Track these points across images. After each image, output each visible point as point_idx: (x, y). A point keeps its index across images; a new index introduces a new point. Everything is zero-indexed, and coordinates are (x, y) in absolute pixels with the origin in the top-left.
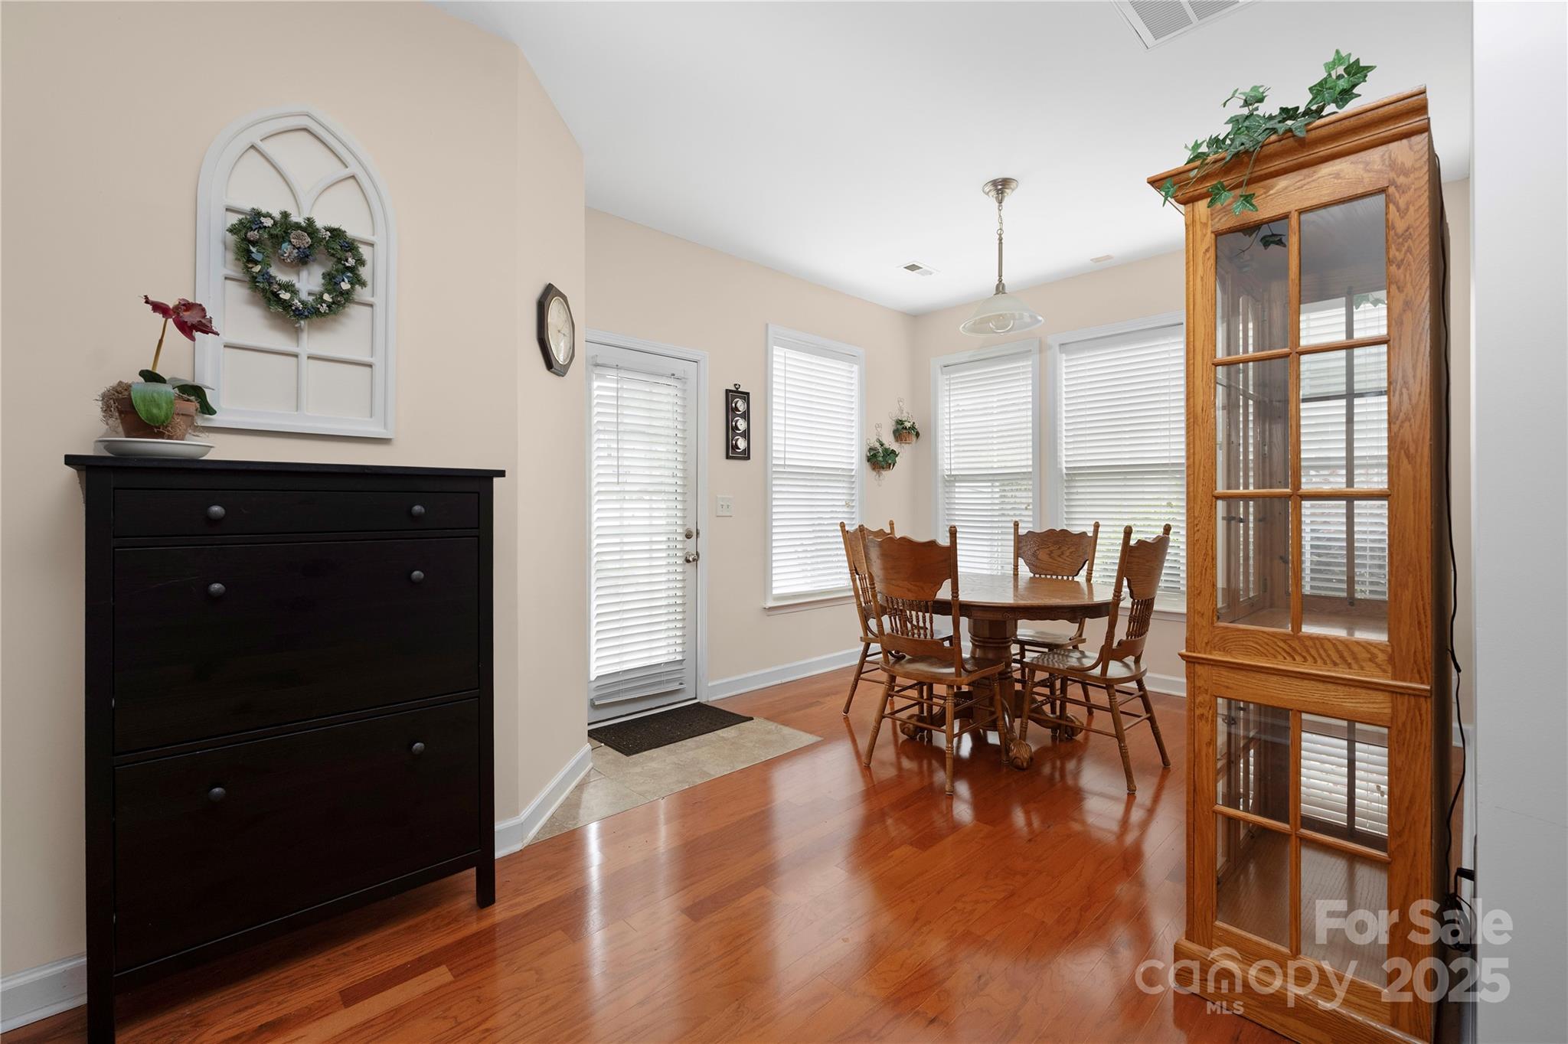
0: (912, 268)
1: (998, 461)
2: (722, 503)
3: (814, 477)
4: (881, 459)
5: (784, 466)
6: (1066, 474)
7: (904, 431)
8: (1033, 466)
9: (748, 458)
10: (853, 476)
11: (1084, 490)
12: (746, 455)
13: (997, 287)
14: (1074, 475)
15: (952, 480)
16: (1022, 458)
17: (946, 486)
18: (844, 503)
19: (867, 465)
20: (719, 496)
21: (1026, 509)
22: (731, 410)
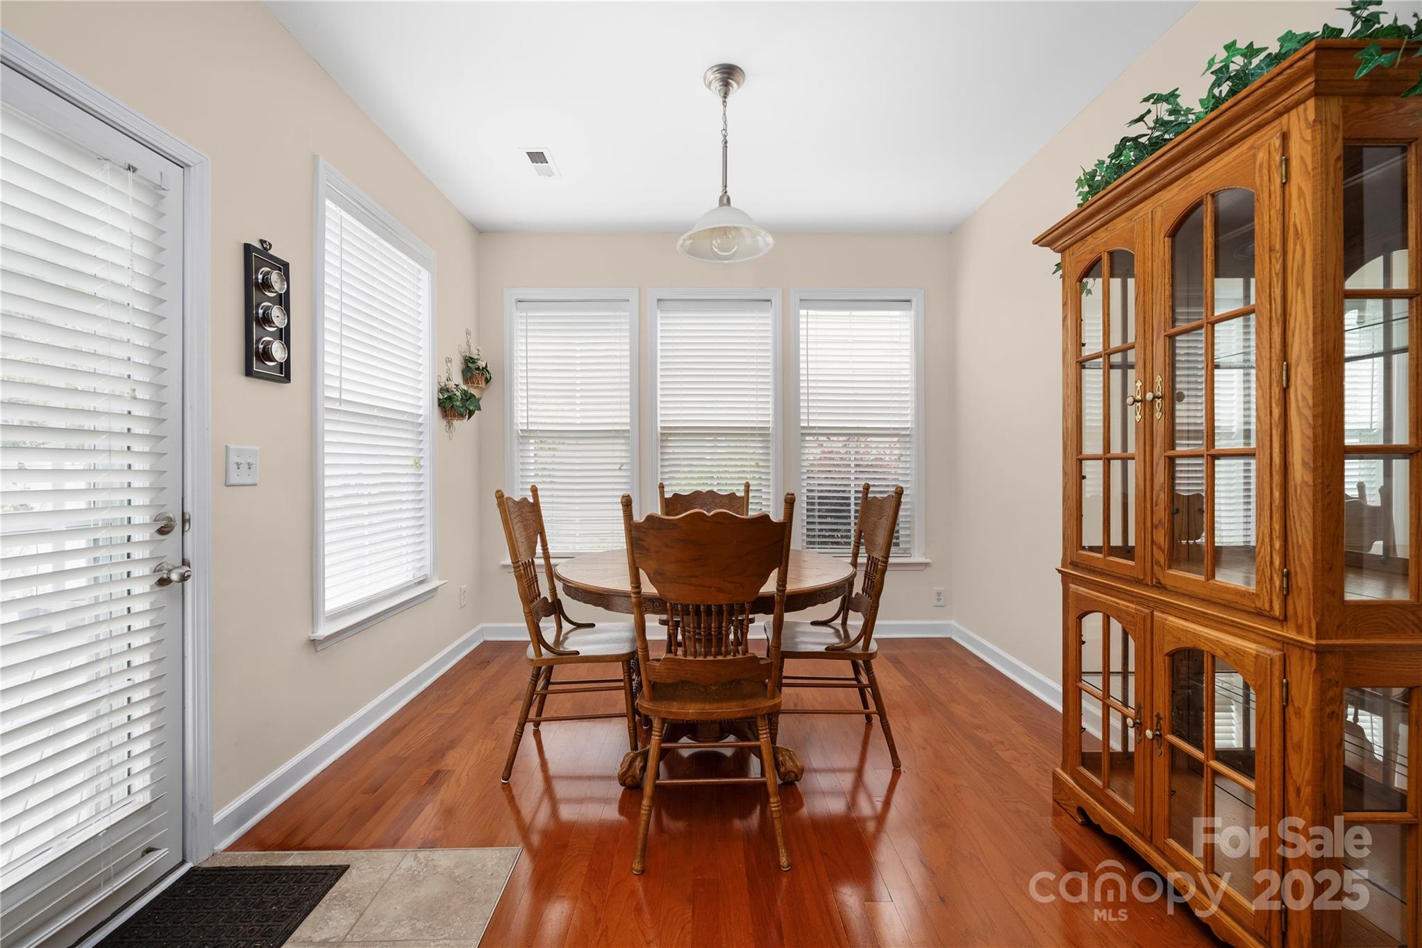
0: (537, 157)
1: (581, 417)
2: (239, 460)
3: (375, 422)
4: (458, 403)
5: (340, 401)
6: (661, 434)
7: (473, 370)
8: (631, 424)
9: (287, 378)
10: (421, 424)
11: (676, 448)
12: (284, 372)
13: (721, 199)
14: (667, 435)
15: (527, 435)
16: (619, 415)
17: (521, 443)
18: (411, 462)
19: (437, 410)
20: (231, 446)
21: (620, 469)
22: (254, 287)
